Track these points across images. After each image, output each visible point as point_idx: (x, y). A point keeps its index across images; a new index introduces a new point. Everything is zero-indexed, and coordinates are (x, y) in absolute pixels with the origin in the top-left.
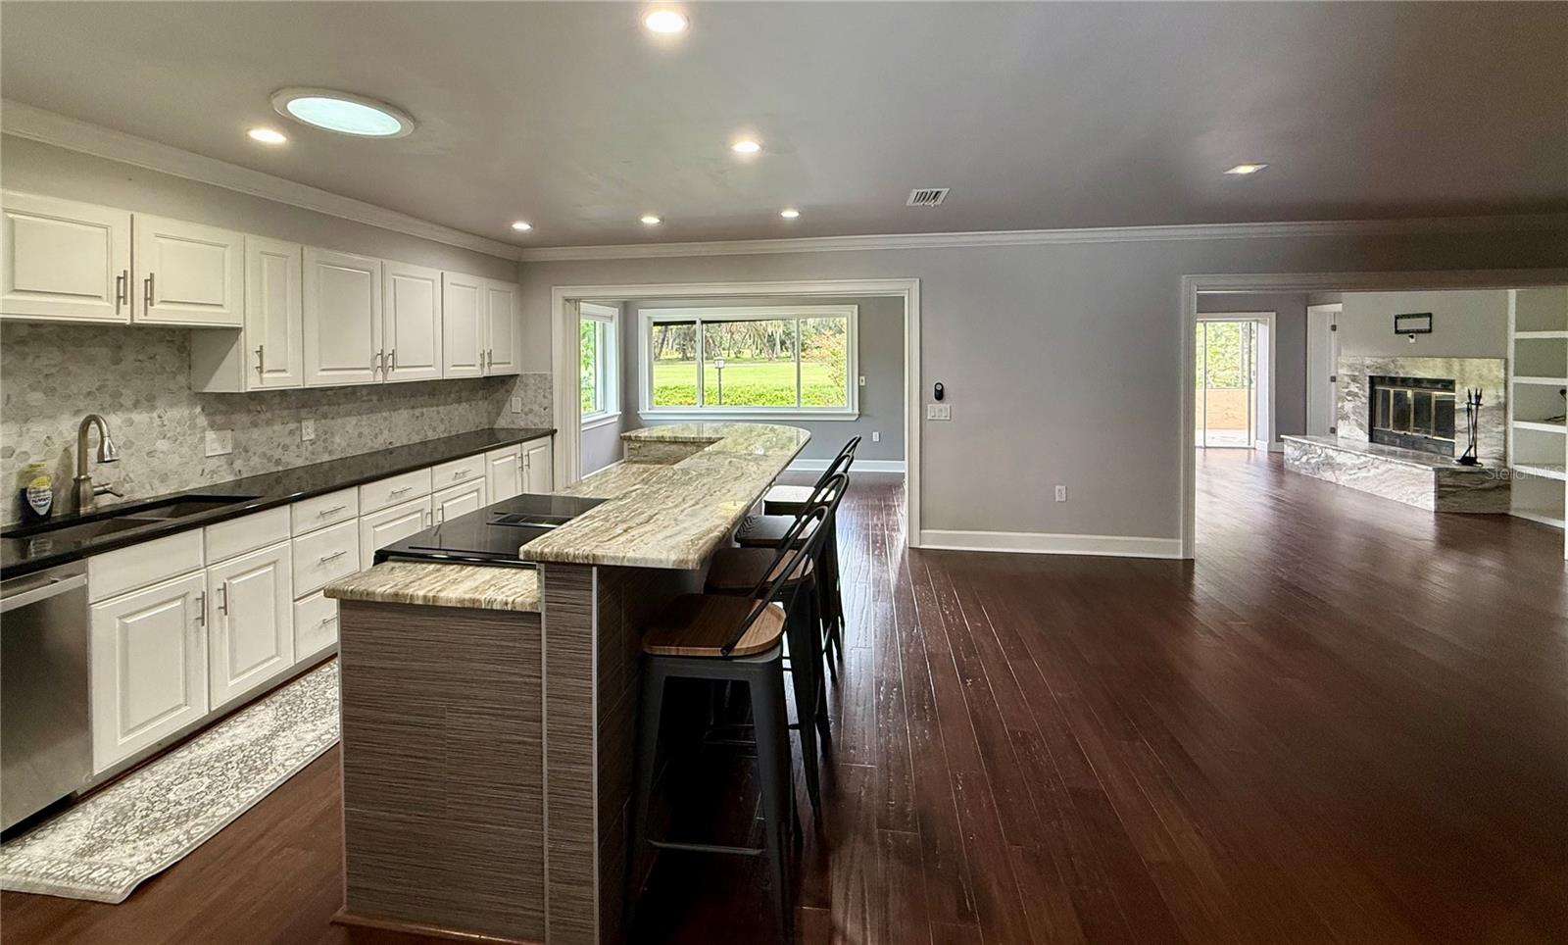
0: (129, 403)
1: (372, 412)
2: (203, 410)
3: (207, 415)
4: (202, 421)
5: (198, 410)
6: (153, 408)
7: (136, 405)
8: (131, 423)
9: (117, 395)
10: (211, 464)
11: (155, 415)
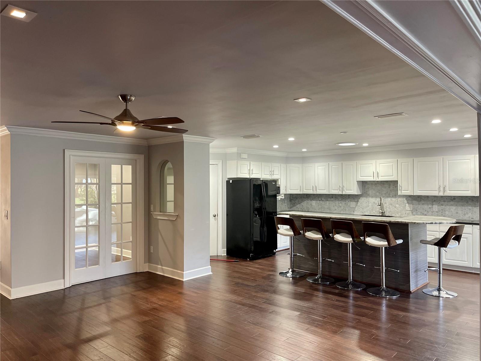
0: (391, 196)
1: (463, 206)
2: (406, 199)
3: (407, 200)
4: (406, 201)
5: (405, 199)
6: (396, 197)
7: (393, 197)
8: (392, 200)
9: (389, 194)
10: (407, 212)
11: (396, 199)
